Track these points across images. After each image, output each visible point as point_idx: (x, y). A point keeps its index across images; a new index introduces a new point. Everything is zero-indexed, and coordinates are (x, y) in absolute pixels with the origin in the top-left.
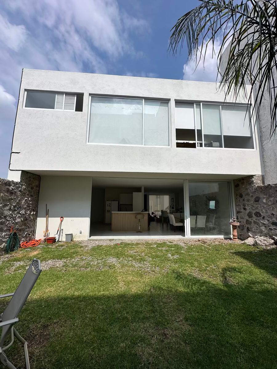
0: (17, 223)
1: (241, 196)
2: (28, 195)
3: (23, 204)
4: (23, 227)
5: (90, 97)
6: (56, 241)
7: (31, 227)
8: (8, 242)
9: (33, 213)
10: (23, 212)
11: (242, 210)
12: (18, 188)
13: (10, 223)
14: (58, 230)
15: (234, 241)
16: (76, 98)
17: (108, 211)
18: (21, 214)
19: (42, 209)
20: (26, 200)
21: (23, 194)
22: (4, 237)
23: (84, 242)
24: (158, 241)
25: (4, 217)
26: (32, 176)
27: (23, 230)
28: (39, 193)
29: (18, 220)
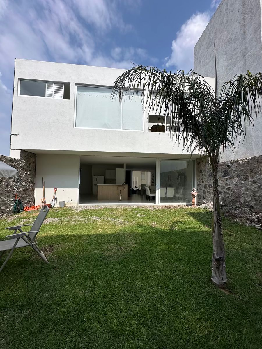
0: (20, 192)
1: (201, 172)
2: (27, 170)
3: (23, 177)
4: (25, 195)
5: (76, 87)
6: (52, 207)
7: (31, 196)
8: (15, 206)
9: (32, 185)
10: (24, 183)
11: (201, 183)
12: (19, 164)
13: (15, 191)
14: (53, 198)
15: (192, 207)
16: (63, 87)
17: (95, 184)
18: (22, 185)
19: (38, 182)
20: (26, 174)
21: (23, 169)
22: (12, 202)
23: (75, 207)
24: (134, 206)
25: (10, 187)
26: (29, 154)
27: (25, 198)
28: (35, 168)
29: (21, 190)
